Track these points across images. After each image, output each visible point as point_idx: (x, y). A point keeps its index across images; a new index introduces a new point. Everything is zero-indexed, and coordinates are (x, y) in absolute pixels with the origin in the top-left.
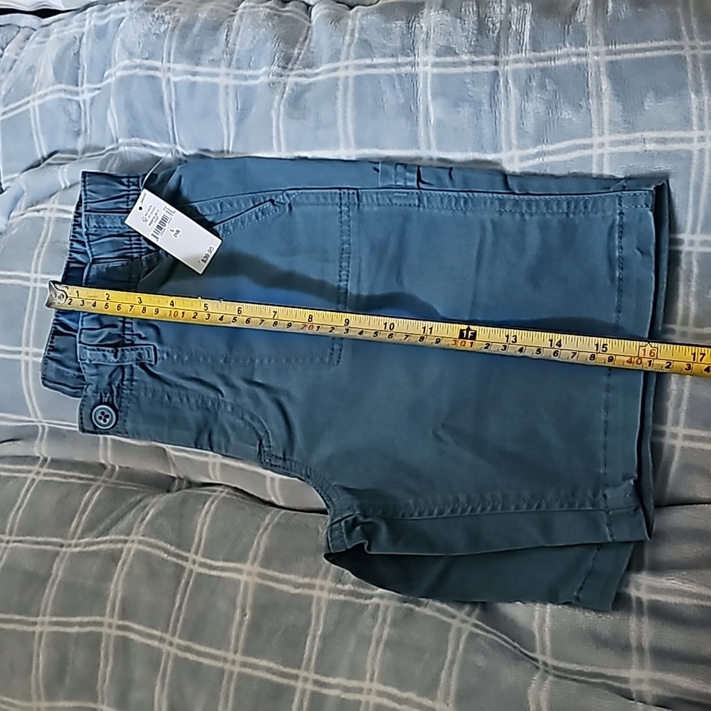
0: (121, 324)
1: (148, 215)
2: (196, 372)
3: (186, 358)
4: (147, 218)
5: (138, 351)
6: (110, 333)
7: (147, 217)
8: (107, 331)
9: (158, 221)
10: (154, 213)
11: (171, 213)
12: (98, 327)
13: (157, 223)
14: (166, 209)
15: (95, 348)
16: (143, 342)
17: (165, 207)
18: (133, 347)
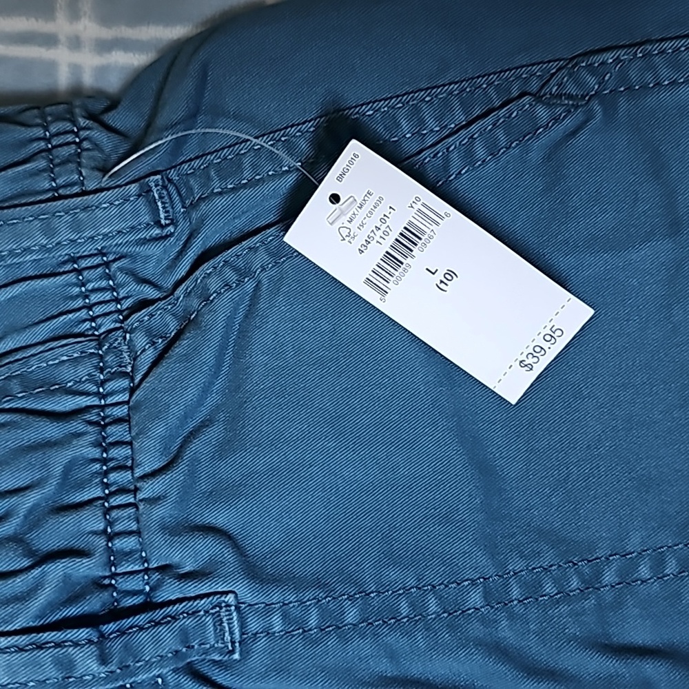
0: (101, 542)
1: (356, 222)
2: (392, 656)
3: (352, 616)
4: (354, 230)
5: (177, 624)
6: (66, 578)
7: (354, 226)
8: (56, 571)
9: (390, 240)
10: (379, 213)
11: (436, 218)
12: (26, 563)
13: (386, 246)
14: (419, 206)
15: (22, 640)
16: (192, 589)
17: (418, 199)
18: (158, 614)
